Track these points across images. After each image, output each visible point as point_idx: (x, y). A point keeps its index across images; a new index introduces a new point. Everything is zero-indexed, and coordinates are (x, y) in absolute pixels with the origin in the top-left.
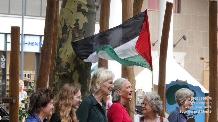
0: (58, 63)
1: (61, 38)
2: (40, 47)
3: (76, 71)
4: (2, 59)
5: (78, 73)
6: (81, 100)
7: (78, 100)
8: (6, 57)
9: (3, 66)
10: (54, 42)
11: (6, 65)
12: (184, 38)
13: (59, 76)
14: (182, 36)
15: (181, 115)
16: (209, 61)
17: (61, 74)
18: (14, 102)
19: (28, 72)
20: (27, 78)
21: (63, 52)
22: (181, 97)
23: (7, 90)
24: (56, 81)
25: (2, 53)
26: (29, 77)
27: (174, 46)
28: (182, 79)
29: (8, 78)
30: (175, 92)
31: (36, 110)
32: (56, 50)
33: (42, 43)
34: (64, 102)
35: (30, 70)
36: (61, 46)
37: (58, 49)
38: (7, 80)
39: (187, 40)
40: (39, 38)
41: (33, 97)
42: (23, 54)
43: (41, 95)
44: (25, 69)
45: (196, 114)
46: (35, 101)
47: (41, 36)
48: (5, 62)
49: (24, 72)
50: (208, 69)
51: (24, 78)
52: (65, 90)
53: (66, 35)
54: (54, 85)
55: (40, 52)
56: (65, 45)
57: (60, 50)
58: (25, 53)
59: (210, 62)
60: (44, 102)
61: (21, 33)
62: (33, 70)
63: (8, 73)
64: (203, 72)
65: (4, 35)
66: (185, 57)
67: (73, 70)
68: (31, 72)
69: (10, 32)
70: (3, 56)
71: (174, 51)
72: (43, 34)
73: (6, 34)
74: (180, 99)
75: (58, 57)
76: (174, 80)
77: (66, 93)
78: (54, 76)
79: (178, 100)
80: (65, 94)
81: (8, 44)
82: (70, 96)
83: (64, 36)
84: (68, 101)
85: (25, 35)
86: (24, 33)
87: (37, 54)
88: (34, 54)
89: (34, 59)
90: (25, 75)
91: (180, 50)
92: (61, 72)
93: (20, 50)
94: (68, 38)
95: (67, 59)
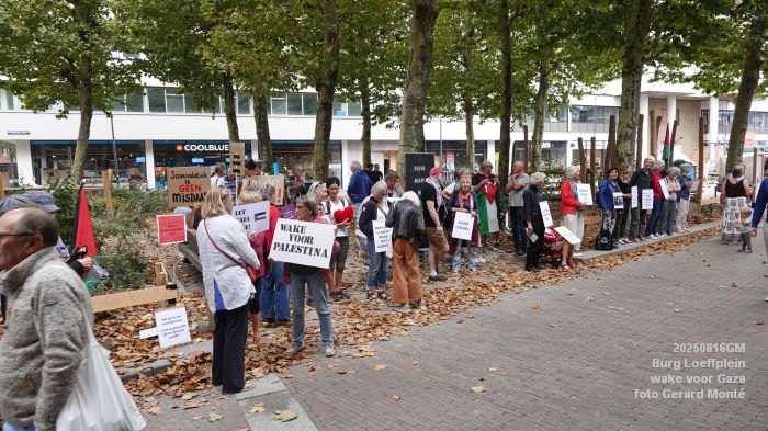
0: (617, 153)
16: (698, 149)
17: (619, 158)
21: (619, 148)
24: (615, 161)
28: (682, 159)
56: (620, 145)
57: (617, 147)
61: (596, 140)
64: (695, 156)
67: (624, 156)
70: (587, 152)
75: (617, 150)
76: (678, 159)
78: (614, 159)
81: (589, 146)
85: (598, 141)
87: (605, 150)
88: (603, 150)
95: (621, 151)
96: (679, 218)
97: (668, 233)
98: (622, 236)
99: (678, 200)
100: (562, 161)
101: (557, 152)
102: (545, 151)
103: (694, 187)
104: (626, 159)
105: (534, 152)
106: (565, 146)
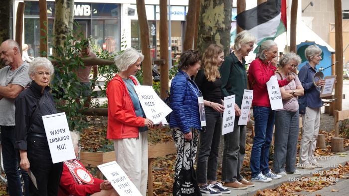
0: (202, 27)
1: (203, 4)
2: (185, 16)
3: (218, 33)
4: (152, 28)
5: (220, 35)
6: (224, 60)
7: (221, 59)
8: (155, 26)
9: (153, 34)
10: (198, 9)
11: (155, 33)
12: (311, 4)
13: (203, 38)
14: (309, 2)
15: (310, 70)
16: (334, 24)
17: (205, 36)
18: (164, 63)
19: (175, 39)
20: (174, 43)
21: (206, 17)
22: (310, 53)
23: (157, 54)
24: (201, 42)
25: (152, 22)
26: (176, 43)
27: (303, 12)
28: (310, 40)
29: (158, 44)
30: (305, 50)
31: (184, 67)
32: (200, 15)
33: (187, 12)
34: (210, 60)
35: (177, 36)
36: (203, 12)
37: (202, 15)
38: (158, 46)
39: (314, 5)
40: (184, 8)
41: (184, 55)
42: (170, 22)
43: (191, 54)
44: (173, 36)
45: (324, 70)
46: (185, 59)
47: (185, 6)
48: (155, 30)
49: (172, 38)
50: (334, 30)
51: (172, 43)
52: (211, 50)
53: (208, 2)
54: (199, 46)
55: (186, 20)
56: (208, 10)
57: (203, 15)
58: (172, 21)
59: (336, 25)
60: (193, 61)
61: (168, 4)
62: (180, 37)
63: (158, 39)
64: (329, 34)
65: (153, 6)
66: (313, 21)
67: (215, 33)
68: (178, 38)
69: (159, 4)
70: (153, 25)
71: (302, 16)
72: (188, 4)
73: (155, 6)
74: (309, 56)
75: (202, 22)
76: (304, 41)
77: (212, 52)
78: (199, 39)
79: (307, 56)
80: (210, 53)
81: (157, 14)
82: (215, 55)
83: (206, 2)
84: (214, 60)
85: (171, 6)
86: (171, 4)
87: (182, 22)
88: (180, 23)
89: (180, 27)
90: (173, 41)
91: (308, 15)
92: (204, 34)
93: (168, 19)
94: (210, 5)
95: (209, 23)
96: (305, 144)
97: (290, 171)
98: (211, 178)
99: (302, 112)
100: (114, 41)
101: (104, 25)
102: (81, 22)
103: (327, 88)
104: (218, 37)
105: (59, 23)
106: (118, 14)
